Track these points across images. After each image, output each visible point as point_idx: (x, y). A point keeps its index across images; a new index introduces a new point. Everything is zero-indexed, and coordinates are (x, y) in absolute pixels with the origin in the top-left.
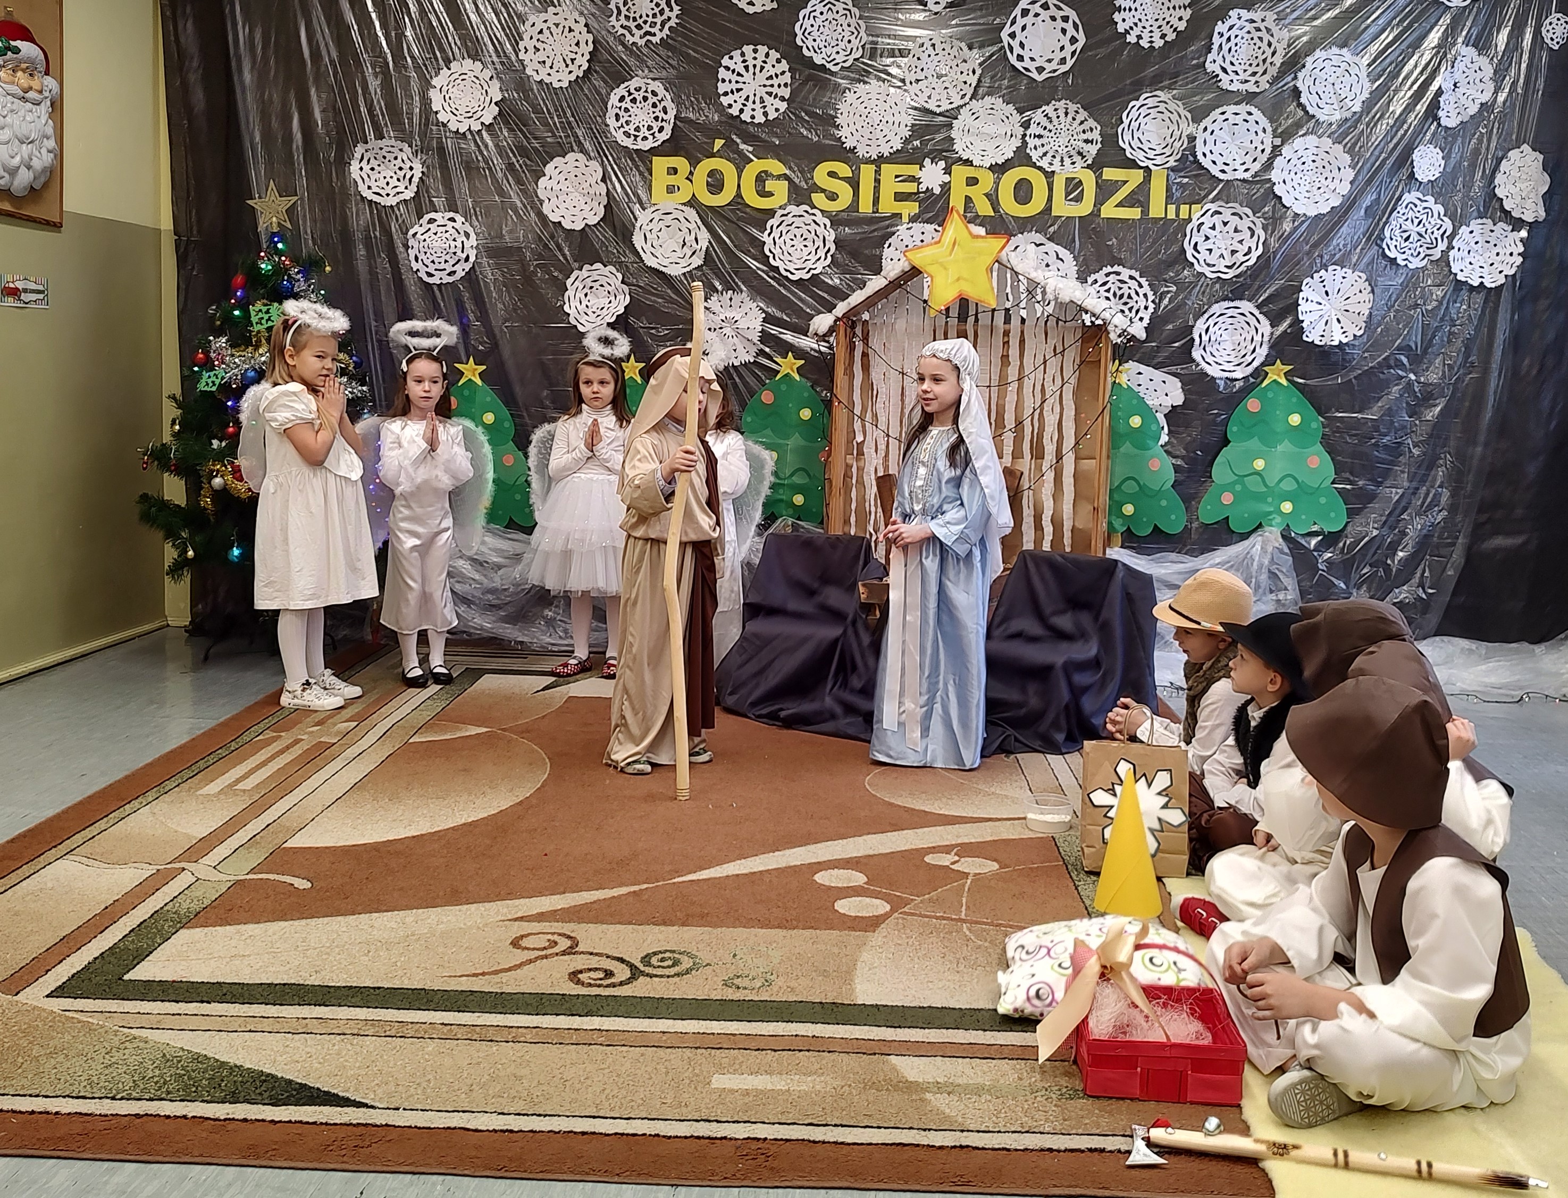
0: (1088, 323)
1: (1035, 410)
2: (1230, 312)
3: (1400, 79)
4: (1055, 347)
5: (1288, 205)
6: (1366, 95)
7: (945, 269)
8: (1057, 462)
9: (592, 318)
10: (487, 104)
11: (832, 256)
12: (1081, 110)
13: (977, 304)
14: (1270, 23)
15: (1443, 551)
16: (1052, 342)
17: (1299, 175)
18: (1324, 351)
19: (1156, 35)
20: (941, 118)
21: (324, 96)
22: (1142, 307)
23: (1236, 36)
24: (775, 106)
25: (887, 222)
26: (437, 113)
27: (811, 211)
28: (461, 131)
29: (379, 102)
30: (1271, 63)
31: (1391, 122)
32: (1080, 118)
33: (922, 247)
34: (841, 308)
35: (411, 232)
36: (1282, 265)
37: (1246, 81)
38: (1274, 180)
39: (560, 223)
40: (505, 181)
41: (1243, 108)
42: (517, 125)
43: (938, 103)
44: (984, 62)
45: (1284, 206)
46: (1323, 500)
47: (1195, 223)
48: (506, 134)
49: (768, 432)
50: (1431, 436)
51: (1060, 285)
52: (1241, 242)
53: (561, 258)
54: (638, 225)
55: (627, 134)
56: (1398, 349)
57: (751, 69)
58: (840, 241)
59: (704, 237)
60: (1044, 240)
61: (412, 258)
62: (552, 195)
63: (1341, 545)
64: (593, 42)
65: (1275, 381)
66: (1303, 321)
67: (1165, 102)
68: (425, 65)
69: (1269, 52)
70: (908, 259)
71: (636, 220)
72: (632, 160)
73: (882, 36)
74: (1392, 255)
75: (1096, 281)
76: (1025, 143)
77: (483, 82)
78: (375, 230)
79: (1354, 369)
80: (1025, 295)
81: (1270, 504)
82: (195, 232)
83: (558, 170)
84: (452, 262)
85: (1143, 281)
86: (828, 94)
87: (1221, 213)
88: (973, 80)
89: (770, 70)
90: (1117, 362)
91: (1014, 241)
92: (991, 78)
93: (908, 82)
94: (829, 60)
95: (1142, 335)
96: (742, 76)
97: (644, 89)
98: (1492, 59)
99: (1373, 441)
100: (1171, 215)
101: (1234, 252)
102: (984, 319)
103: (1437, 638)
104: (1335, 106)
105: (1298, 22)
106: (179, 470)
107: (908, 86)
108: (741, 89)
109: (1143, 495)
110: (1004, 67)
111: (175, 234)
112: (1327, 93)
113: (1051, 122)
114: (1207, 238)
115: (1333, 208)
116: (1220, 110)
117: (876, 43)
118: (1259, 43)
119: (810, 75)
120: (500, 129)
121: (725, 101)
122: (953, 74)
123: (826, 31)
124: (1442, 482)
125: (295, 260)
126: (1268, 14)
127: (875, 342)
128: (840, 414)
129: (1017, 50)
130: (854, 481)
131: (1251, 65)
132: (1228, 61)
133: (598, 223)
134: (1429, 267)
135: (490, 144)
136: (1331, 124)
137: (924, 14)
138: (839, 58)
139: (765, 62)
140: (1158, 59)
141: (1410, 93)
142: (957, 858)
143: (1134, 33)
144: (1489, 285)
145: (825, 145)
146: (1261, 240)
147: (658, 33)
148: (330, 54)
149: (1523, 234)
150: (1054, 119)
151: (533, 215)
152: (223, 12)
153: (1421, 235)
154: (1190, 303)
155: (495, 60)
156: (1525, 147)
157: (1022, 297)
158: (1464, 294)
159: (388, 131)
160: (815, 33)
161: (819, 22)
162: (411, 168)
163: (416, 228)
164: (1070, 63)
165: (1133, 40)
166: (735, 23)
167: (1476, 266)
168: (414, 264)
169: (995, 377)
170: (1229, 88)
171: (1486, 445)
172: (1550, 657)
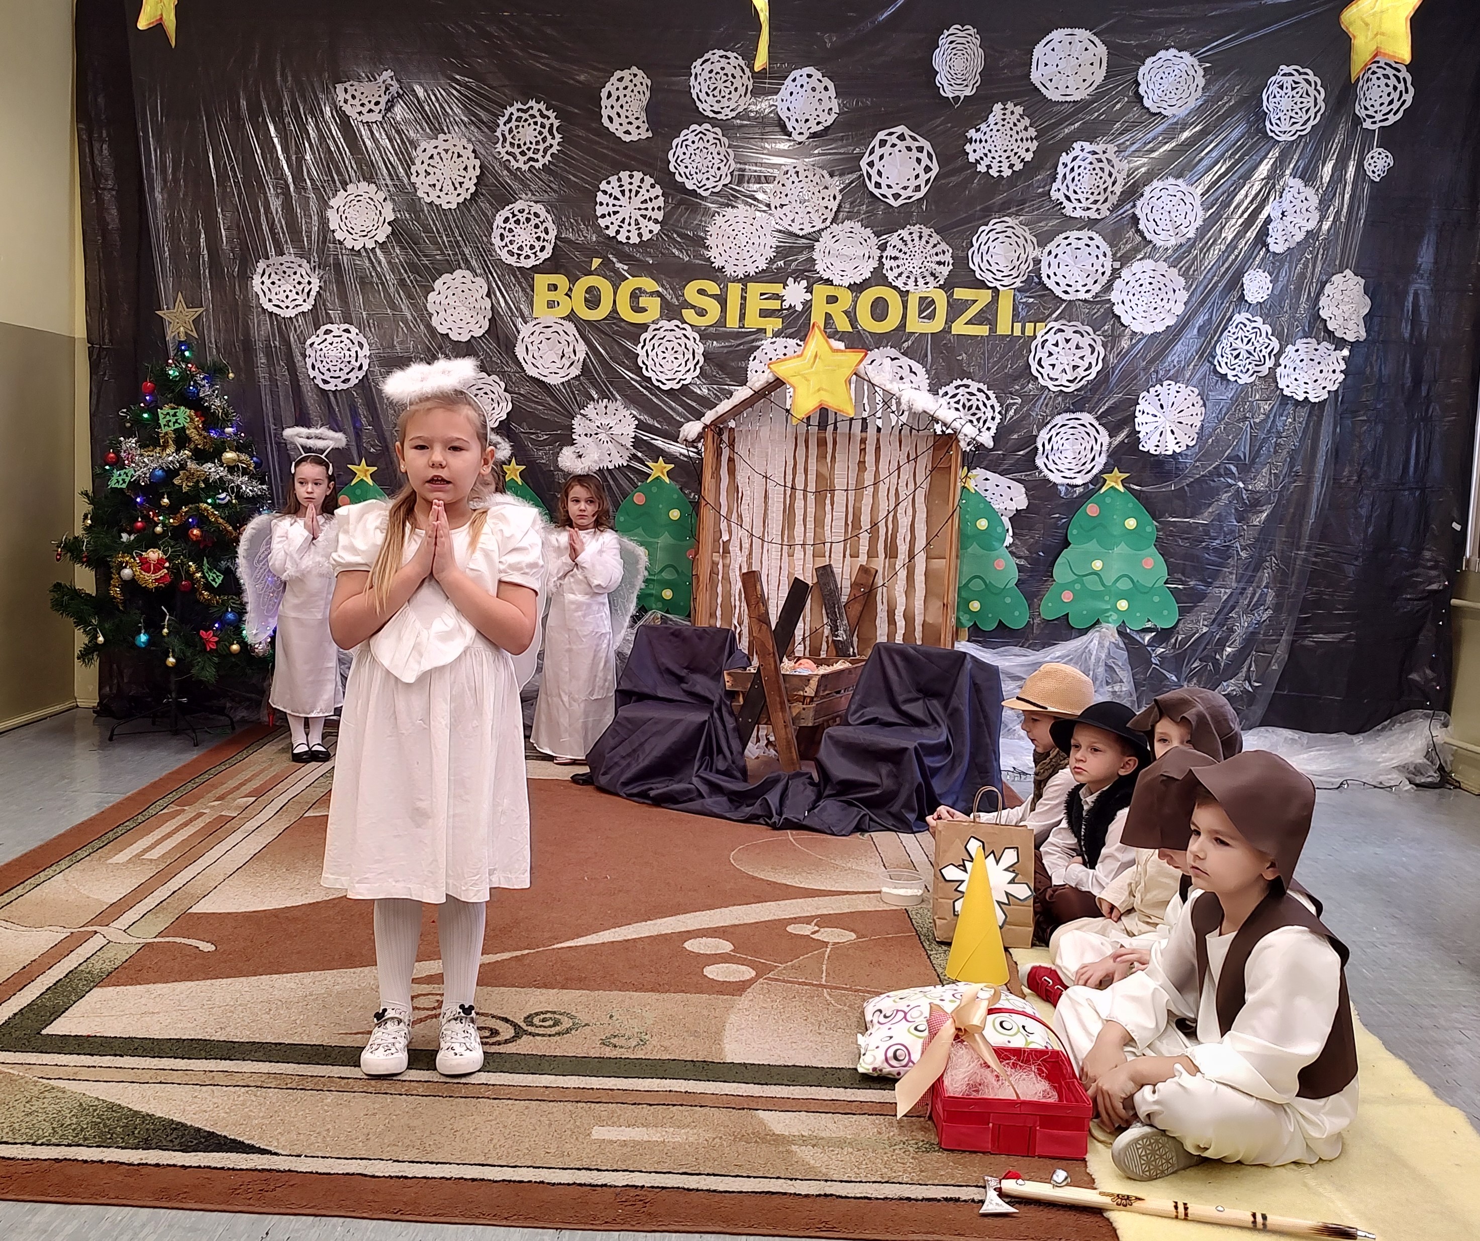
0: (939, 432)
1: (889, 512)
2: (1072, 423)
3: (1231, 209)
4: (908, 454)
5: (1126, 324)
6: (1200, 222)
7: (807, 380)
8: (910, 561)
10: (380, 224)
11: (701, 368)
12: (934, 234)
13: (836, 413)
14: (1110, 154)
15: (1267, 647)
16: (905, 449)
17: (1137, 296)
18: (1159, 461)
19: (1005, 164)
20: (804, 241)
21: (229, 216)
22: (990, 418)
23: (1079, 167)
24: (649, 228)
25: (753, 337)
26: (333, 231)
27: (681, 326)
28: (356, 248)
29: (279, 219)
30: (1112, 192)
31: (1223, 247)
32: (933, 241)
33: (785, 360)
34: (710, 416)
35: (309, 342)
36: (1120, 380)
37: (1088, 209)
38: (1113, 300)
39: (447, 334)
40: (396, 295)
41: (1085, 234)
42: (408, 243)
43: (801, 227)
44: (844, 188)
45: (1123, 325)
46: (1156, 599)
47: (1039, 340)
48: (398, 252)
49: (640, 530)
50: (1257, 540)
51: (914, 397)
52: (1082, 358)
54: (520, 337)
55: (511, 253)
56: (1228, 458)
57: (627, 193)
58: (708, 353)
59: (582, 348)
60: (898, 355)
61: (309, 366)
62: (440, 309)
63: (1173, 640)
64: (480, 167)
65: (1112, 487)
66: (1139, 432)
67: (1013, 228)
68: (322, 186)
69: (1110, 181)
70: (771, 372)
71: (519, 332)
72: (515, 276)
73: (749, 163)
74: (1222, 371)
75: (946, 393)
76: (881, 264)
77: (377, 203)
78: (275, 339)
79: (1186, 477)
80: (881, 405)
81: (1107, 602)
82: (107, 341)
83: (446, 286)
84: (346, 370)
85: (990, 393)
86: (699, 217)
87: (1063, 331)
88: (834, 205)
89: (644, 194)
90: (966, 468)
91: (871, 355)
92: (851, 203)
93: (773, 207)
94: (700, 185)
95: (990, 444)
96: (619, 200)
97: (527, 211)
98: (1317, 190)
99: (1204, 544)
100: (1017, 332)
101: (1075, 367)
102: (843, 427)
103: (1263, 729)
104: (1171, 233)
105: (1137, 154)
106: (89, 563)
107: (773, 211)
108: (618, 212)
109: (989, 592)
110: (863, 193)
111: (89, 342)
112: (1163, 220)
113: (906, 245)
114: (1051, 354)
115: (1168, 327)
116: (1064, 235)
117: (744, 170)
118: (1100, 174)
119: (681, 199)
120: (393, 247)
121: (602, 222)
122: (815, 199)
123: (697, 159)
124: (1268, 583)
125: (201, 367)
126: (1109, 146)
127: (740, 448)
128: (707, 514)
129: (876, 177)
130: (720, 578)
131: (1092, 193)
132: (1071, 190)
133: (483, 335)
134: (1257, 382)
135: (383, 260)
136: (1167, 249)
137: (788, 144)
138: (709, 184)
139: (640, 187)
140: (1006, 187)
141: (1240, 221)
142: (817, 928)
143: (985, 163)
144: (1313, 400)
145: (695, 264)
146: (1101, 357)
147: (540, 159)
148: (235, 176)
149: (1346, 352)
150: (909, 242)
151: (422, 327)
152: (137, 137)
153: (1250, 353)
154: (1034, 414)
155: (389, 182)
156: (1348, 272)
157: (878, 407)
158: (1290, 408)
159: (289, 249)
160: (687, 161)
161: (691, 150)
162: (309, 283)
163: (314, 338)
164: (924, 190)
165: (984, 170)
166: (613, 150)
167: (1301, 382)
168: (310, 371)
169: (852, 482)
170: (1072, 215)
171: (1308, 548)
172: (1368, 747)
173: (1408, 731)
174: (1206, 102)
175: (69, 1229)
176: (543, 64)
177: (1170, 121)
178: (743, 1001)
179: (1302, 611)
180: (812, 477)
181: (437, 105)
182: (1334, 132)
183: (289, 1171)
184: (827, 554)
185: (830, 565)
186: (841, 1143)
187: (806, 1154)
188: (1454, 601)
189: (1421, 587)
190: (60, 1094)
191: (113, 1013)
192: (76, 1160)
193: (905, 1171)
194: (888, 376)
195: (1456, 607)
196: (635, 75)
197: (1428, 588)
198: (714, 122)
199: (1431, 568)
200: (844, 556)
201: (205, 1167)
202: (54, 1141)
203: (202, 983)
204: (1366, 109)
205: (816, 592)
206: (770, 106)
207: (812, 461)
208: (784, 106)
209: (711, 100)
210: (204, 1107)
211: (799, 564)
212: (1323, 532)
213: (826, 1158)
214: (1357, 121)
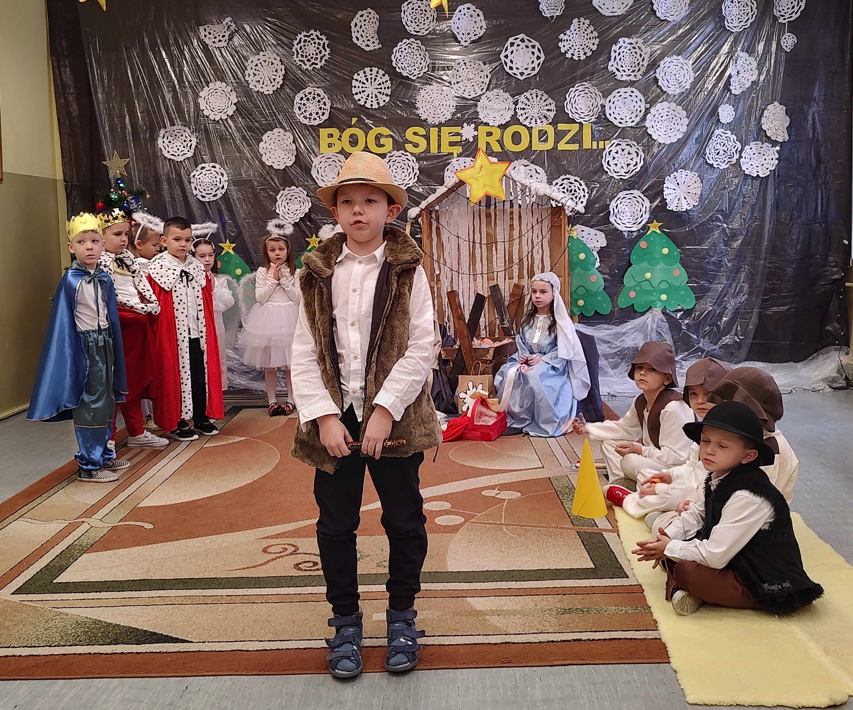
0: (554, 206)
1: (529, 253)
2: (628, 196)
3: (709, 71)
4: (537, 219)
5: (655, 139)
6: (692, 80)
7: (477, 180)
9: (291, 215)
10: (229, 105)
11: (417, 177)
12: (544, 94)
13: (495, 198)
14: (640, 44)
15: (746, 316)
16: (535, 217)
17: (660, 123)
18: (678, 215)
19: (582, 53)
20: (471, 102)
21: (141, 104)
22: (582, 196)
23: (623, 52)
24: (383, 99)
25: (446, 158)
26: (203, 110)
27: (405, 154)
28: (217, 120)
29: (171, 106)
30: (642, 65)
31: (706, 93)
32: (544, 98)
33: (465, 169)
34: (424, 204)
35: (192, 174)
36: (654, 170)
37: (630, 75)
38: (647, 126)
39: (272, 165)
40: (241, 145)
41: (629, 89)
42: (246, 115)
43: (469, 94)
44: (492, 71)
45: (653, 140)
46: (682, 293)
47: (607, 150)
48: (241, 120)
50: (737, 256)
51: (539, 187)
52: (632, 159)
53: (273, 184)
54: (314, 165)
55: (305, 117)
56: (717, 211)
57: (369, 80)
58: (421, 168)
60: (529, 163)
61: (193, 188)
62: (267, 151)
63: (693, 315)
64: (285, 69)
65: (653, 231)
66: (666, 199)
67: (588, 88)
68: (195, 85)
69: (641, 59)
70: (457, 177)
71: (313, 162)
72: (309, 131)
73: (438, 60)
74: (711, 163)
75: (557, 184)
76: (516, 113)
77: (227, 93)
78: (172, 174)
79: (694, 223)
81: (655, 296)
82: (75, 180)
83: (269, 138)
84: (215, 189)
85: (582, 182)
86: (411, 92)
87: (620, 145)
88: (487, 81)
89: (379, 80)
90: (570, 225)
91: (513, 164)
92: (497, 79)
93: (453, 84)
94: (410, 73)
95: (583, 211)
96: (365, 84)
97: (313, 93)
98: (756, 58)
99: (707, 260)
100: (595, 147)
101: (628, 165)
102: (499, 206)
104: (677, 86)
105: (655, 43)
107: (453, 86)
108: (365, 91)
109: (588, 295)
110: (503, 73)
111: (65, 181)
112: (672, 79)
113: (529, 101)
114: (614, 158)
115: (678, 139)
116: (617, 91)
117: (435, 64)
118: (635, 55)
119: (401, 82)
120: (238, 117)
121: (356, 97)
122: (476, 78)
123: (408, 59)
124: (744, 280)
125: (130, 193)
126: (639, 39)
127: (442, 221)
129: (509, 64)
131: (631, 67)
132: (619, 65)
133: (292, 165)
134: (730, 168)
135: (232, 125)
136: (675, 96)
137: (459, 48)
138: (416, 73)
139: (376, 76)
140: (583, 66)
141: (715, 77)
142: (499, 492)
143: (570, 53)
144: (762, 176)
145: (411, 118)
146: (642, 158)
147: (319, 63)
148: (144, 82)
149: (778, 148)
150: (531, 99)
151: (257, 162)
152: (86, 63)
153: (725, 151)
154: (607, 193)
155: (233, 81)
156: (776, 103)
157: (519, 193)
158: (749, 181)
159: (177, 121)
160: (402, 60)
161: (404, 54)
162: (191, 141)
163: (195, 172)
164: (537, 70)
165: (570, 56)
166: (360, 56)
167: (755, 166)
168: (194, 191)
169: (507, 237)
170: (621, 79)
171: (765, 259)
172: (805, 369)
173: (827, 359)
174: (691, 12)
175: (72, 694)
176: (316, 9)
177: (672, 24)
178: (457, 536)
179: (764, 295)
180: (484, 235)
181: (258, 35)
182: (763, 26)
183: (199, 651)
184: (495, 278)
185: (497, 285)
186: (514, 613)
187: (493, 620)
188: (847, 284)
189: (829, 278)
190: (65, 617)
191: (95, 567)
192: (75, 654)
193: (550, 626)
194: (523, 175)
195: (849, 287)
196: (370, 13)
197: (833, 278)
198: (416, 37)
199: (834, 267)
200: (505, 279)
201: (150, 652)
202: (62, 643)
203: (146, 547)
204: (780, 11)
205: (491, 300)
206: (448, 27)
207: (484, 226)
208: (456, 26)
209: (413, 24)
210: (149, 618)
211: (479, 285)
212: (773, 250)
213: (506, 622)
214: (775, 18)
